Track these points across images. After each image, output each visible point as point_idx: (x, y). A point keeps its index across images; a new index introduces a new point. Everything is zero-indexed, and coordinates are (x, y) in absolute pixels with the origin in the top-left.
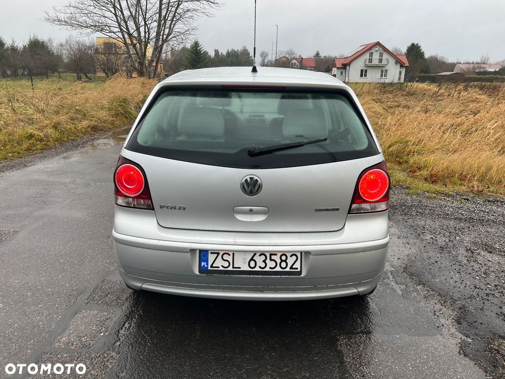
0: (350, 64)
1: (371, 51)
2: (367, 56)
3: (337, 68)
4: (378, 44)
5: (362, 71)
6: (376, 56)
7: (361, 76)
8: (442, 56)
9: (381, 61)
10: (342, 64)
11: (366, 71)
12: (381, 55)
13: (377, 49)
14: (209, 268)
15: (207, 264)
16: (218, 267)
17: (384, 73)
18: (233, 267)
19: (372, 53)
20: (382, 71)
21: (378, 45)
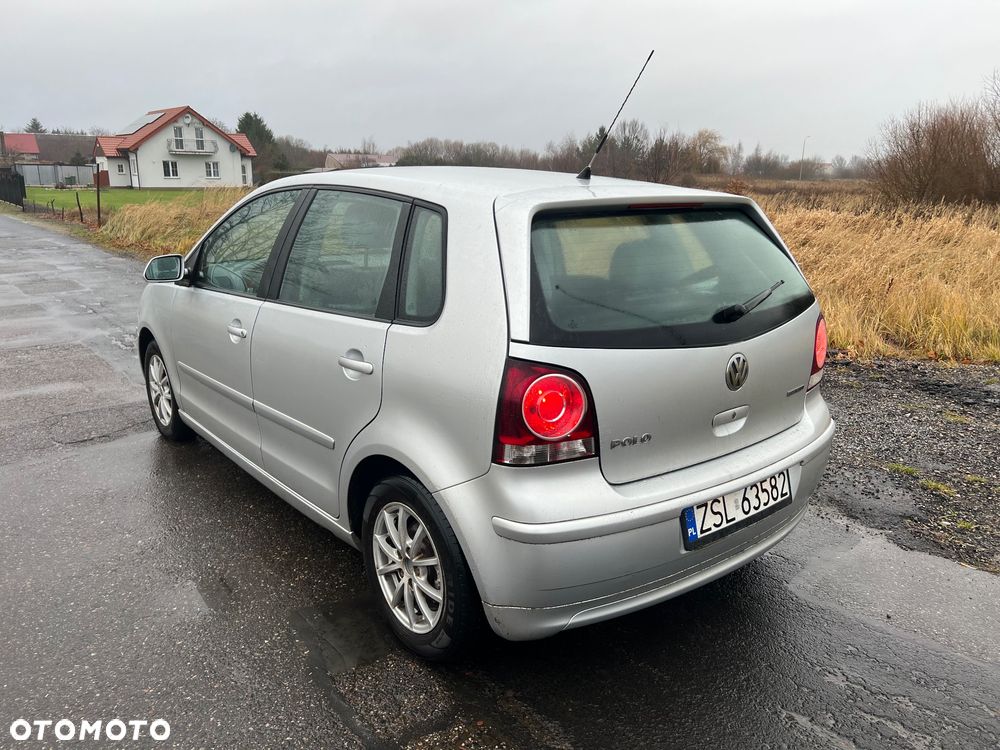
0: (137, 149)
1: (177, 125)
2: (169, 134)
3: (108, 157)
4: (188, 111)
5: (166, 164)
6: (189, 136)
7: (167, 173)
8: (298, 138)
9: (200, 144)
10: (118, 150)
11: (174, 165)
12: (199, 134)
13: (188, 121)
14: (700, 536)
15: (695, 531)
16: (710, 529)
17: (212, 169)
18: (728, 521)
19: (180, 129)
20: (208, 165)
21: (189, 113)
